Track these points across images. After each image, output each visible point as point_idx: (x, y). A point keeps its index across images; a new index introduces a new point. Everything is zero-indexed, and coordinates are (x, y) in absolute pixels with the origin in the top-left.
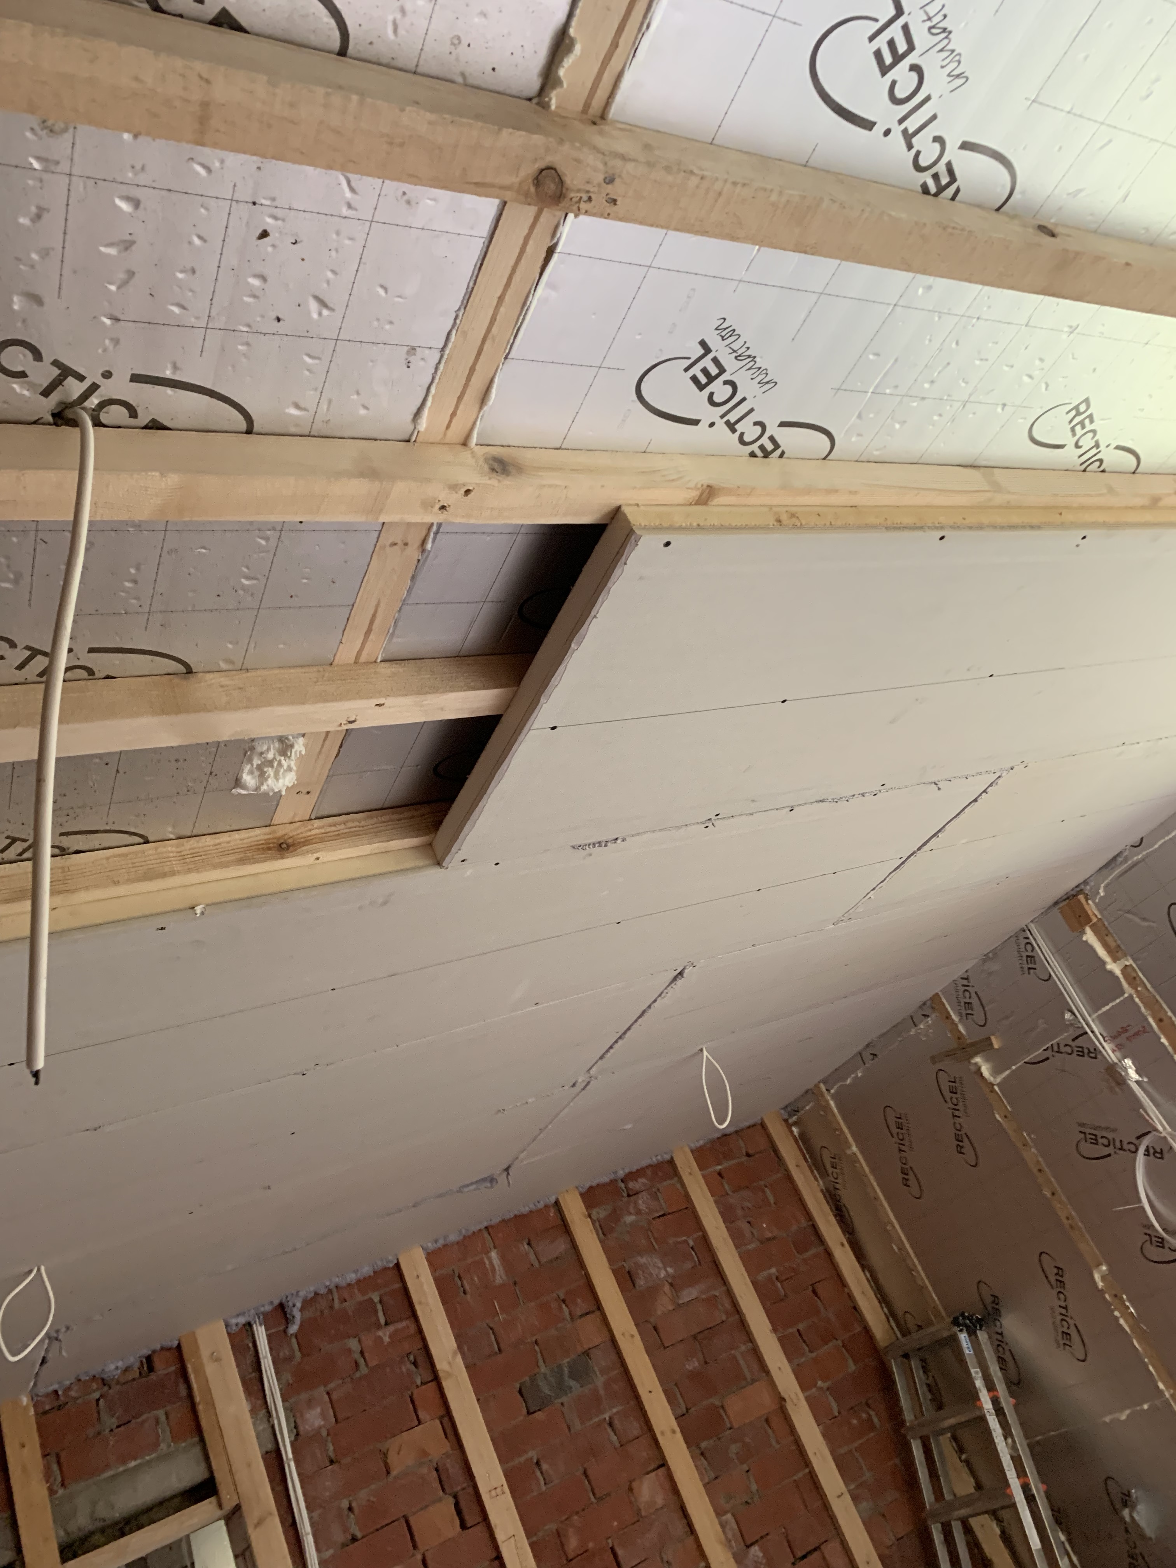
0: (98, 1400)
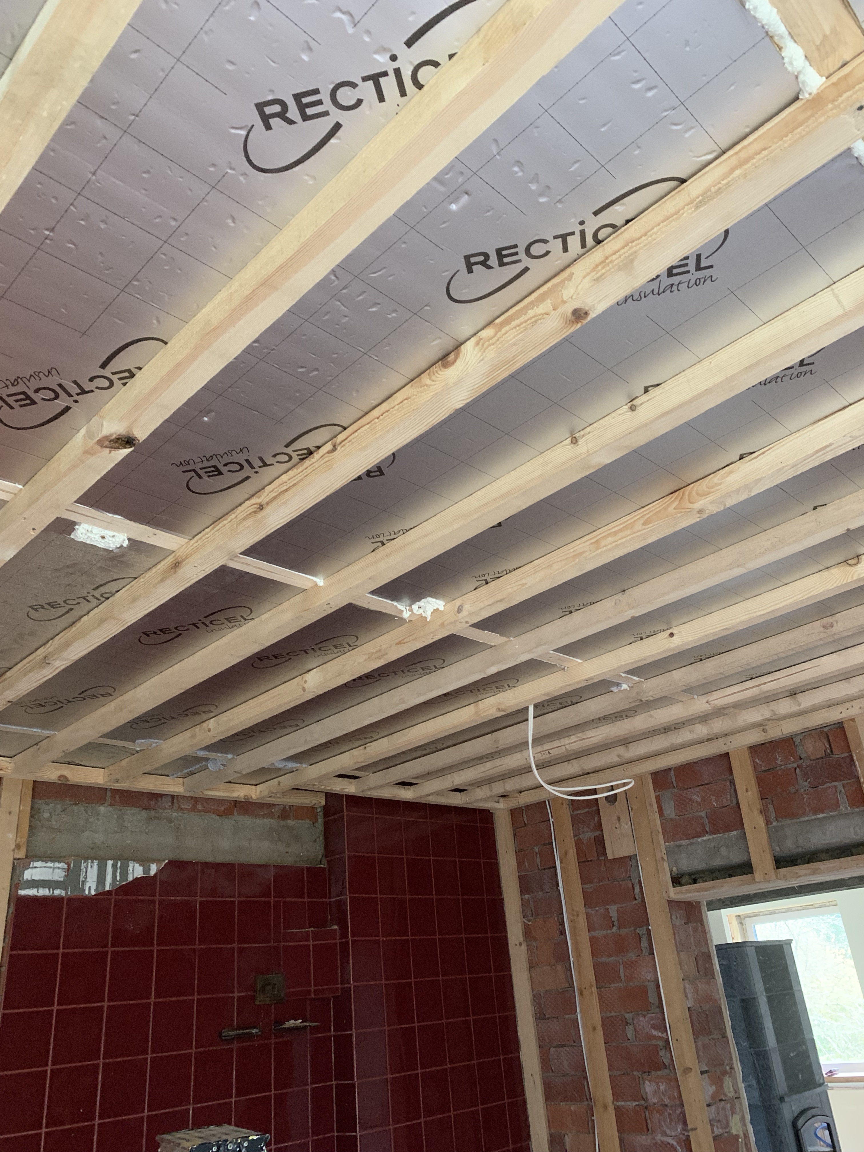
0: (795, 769)
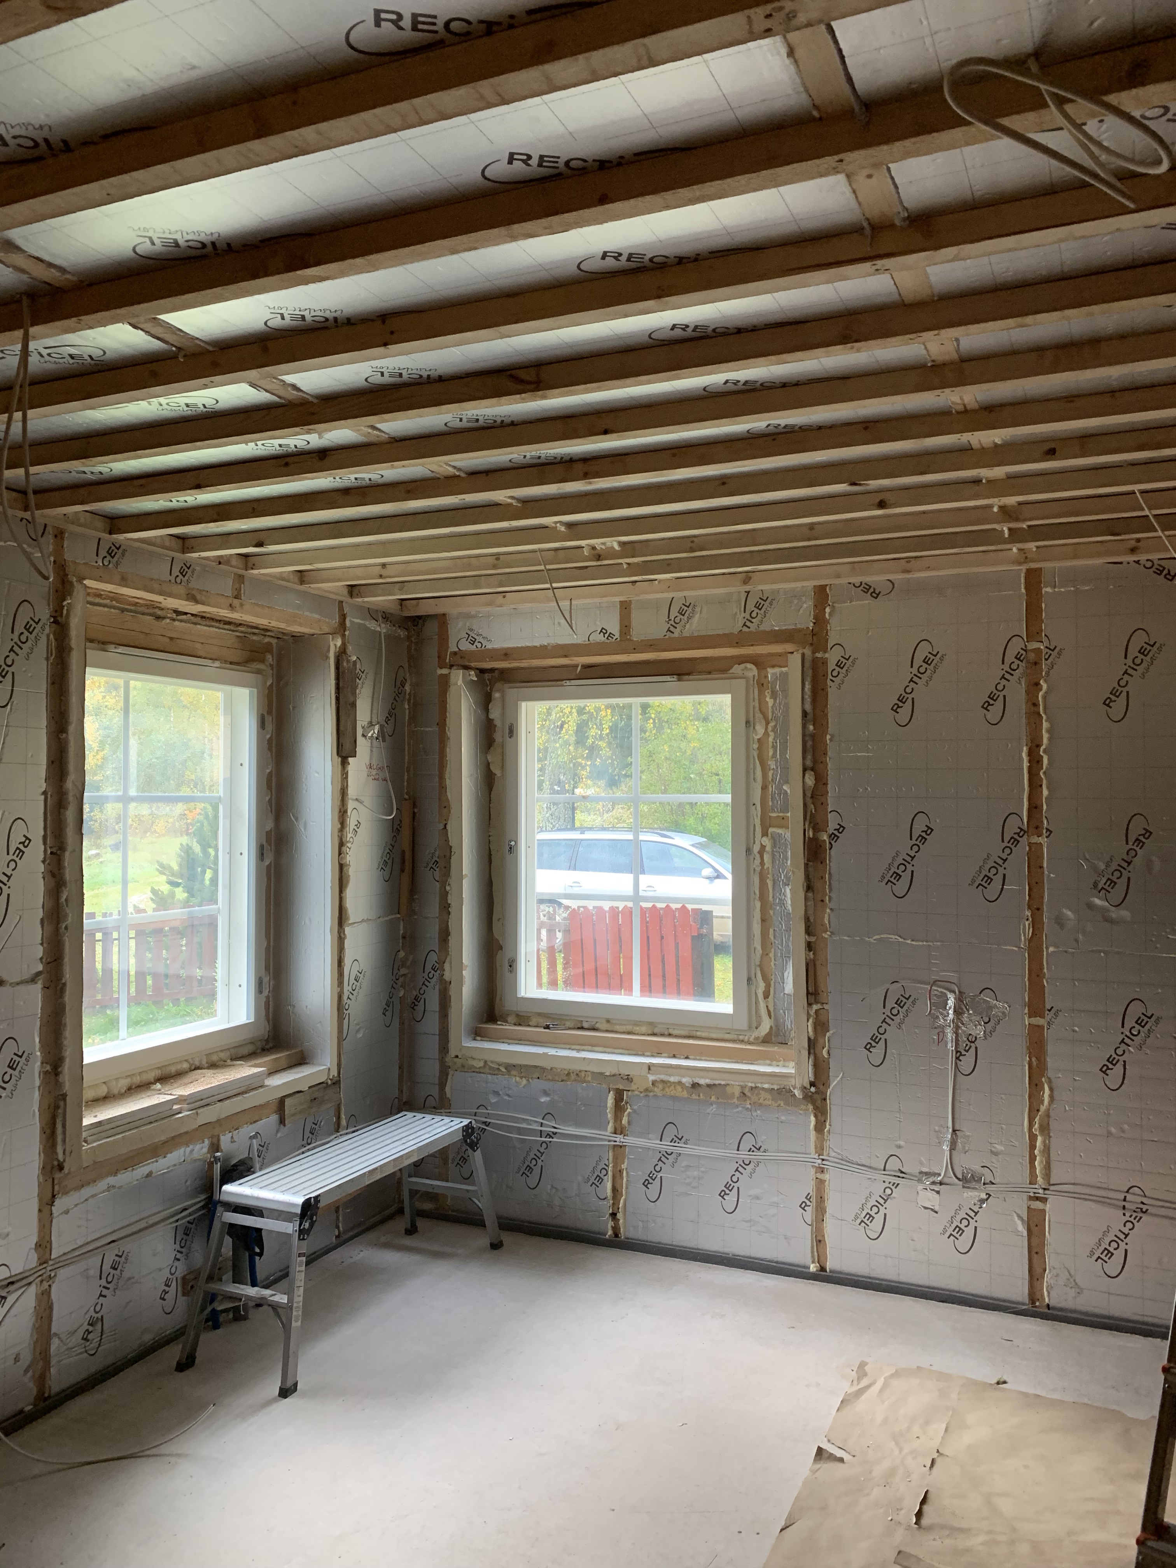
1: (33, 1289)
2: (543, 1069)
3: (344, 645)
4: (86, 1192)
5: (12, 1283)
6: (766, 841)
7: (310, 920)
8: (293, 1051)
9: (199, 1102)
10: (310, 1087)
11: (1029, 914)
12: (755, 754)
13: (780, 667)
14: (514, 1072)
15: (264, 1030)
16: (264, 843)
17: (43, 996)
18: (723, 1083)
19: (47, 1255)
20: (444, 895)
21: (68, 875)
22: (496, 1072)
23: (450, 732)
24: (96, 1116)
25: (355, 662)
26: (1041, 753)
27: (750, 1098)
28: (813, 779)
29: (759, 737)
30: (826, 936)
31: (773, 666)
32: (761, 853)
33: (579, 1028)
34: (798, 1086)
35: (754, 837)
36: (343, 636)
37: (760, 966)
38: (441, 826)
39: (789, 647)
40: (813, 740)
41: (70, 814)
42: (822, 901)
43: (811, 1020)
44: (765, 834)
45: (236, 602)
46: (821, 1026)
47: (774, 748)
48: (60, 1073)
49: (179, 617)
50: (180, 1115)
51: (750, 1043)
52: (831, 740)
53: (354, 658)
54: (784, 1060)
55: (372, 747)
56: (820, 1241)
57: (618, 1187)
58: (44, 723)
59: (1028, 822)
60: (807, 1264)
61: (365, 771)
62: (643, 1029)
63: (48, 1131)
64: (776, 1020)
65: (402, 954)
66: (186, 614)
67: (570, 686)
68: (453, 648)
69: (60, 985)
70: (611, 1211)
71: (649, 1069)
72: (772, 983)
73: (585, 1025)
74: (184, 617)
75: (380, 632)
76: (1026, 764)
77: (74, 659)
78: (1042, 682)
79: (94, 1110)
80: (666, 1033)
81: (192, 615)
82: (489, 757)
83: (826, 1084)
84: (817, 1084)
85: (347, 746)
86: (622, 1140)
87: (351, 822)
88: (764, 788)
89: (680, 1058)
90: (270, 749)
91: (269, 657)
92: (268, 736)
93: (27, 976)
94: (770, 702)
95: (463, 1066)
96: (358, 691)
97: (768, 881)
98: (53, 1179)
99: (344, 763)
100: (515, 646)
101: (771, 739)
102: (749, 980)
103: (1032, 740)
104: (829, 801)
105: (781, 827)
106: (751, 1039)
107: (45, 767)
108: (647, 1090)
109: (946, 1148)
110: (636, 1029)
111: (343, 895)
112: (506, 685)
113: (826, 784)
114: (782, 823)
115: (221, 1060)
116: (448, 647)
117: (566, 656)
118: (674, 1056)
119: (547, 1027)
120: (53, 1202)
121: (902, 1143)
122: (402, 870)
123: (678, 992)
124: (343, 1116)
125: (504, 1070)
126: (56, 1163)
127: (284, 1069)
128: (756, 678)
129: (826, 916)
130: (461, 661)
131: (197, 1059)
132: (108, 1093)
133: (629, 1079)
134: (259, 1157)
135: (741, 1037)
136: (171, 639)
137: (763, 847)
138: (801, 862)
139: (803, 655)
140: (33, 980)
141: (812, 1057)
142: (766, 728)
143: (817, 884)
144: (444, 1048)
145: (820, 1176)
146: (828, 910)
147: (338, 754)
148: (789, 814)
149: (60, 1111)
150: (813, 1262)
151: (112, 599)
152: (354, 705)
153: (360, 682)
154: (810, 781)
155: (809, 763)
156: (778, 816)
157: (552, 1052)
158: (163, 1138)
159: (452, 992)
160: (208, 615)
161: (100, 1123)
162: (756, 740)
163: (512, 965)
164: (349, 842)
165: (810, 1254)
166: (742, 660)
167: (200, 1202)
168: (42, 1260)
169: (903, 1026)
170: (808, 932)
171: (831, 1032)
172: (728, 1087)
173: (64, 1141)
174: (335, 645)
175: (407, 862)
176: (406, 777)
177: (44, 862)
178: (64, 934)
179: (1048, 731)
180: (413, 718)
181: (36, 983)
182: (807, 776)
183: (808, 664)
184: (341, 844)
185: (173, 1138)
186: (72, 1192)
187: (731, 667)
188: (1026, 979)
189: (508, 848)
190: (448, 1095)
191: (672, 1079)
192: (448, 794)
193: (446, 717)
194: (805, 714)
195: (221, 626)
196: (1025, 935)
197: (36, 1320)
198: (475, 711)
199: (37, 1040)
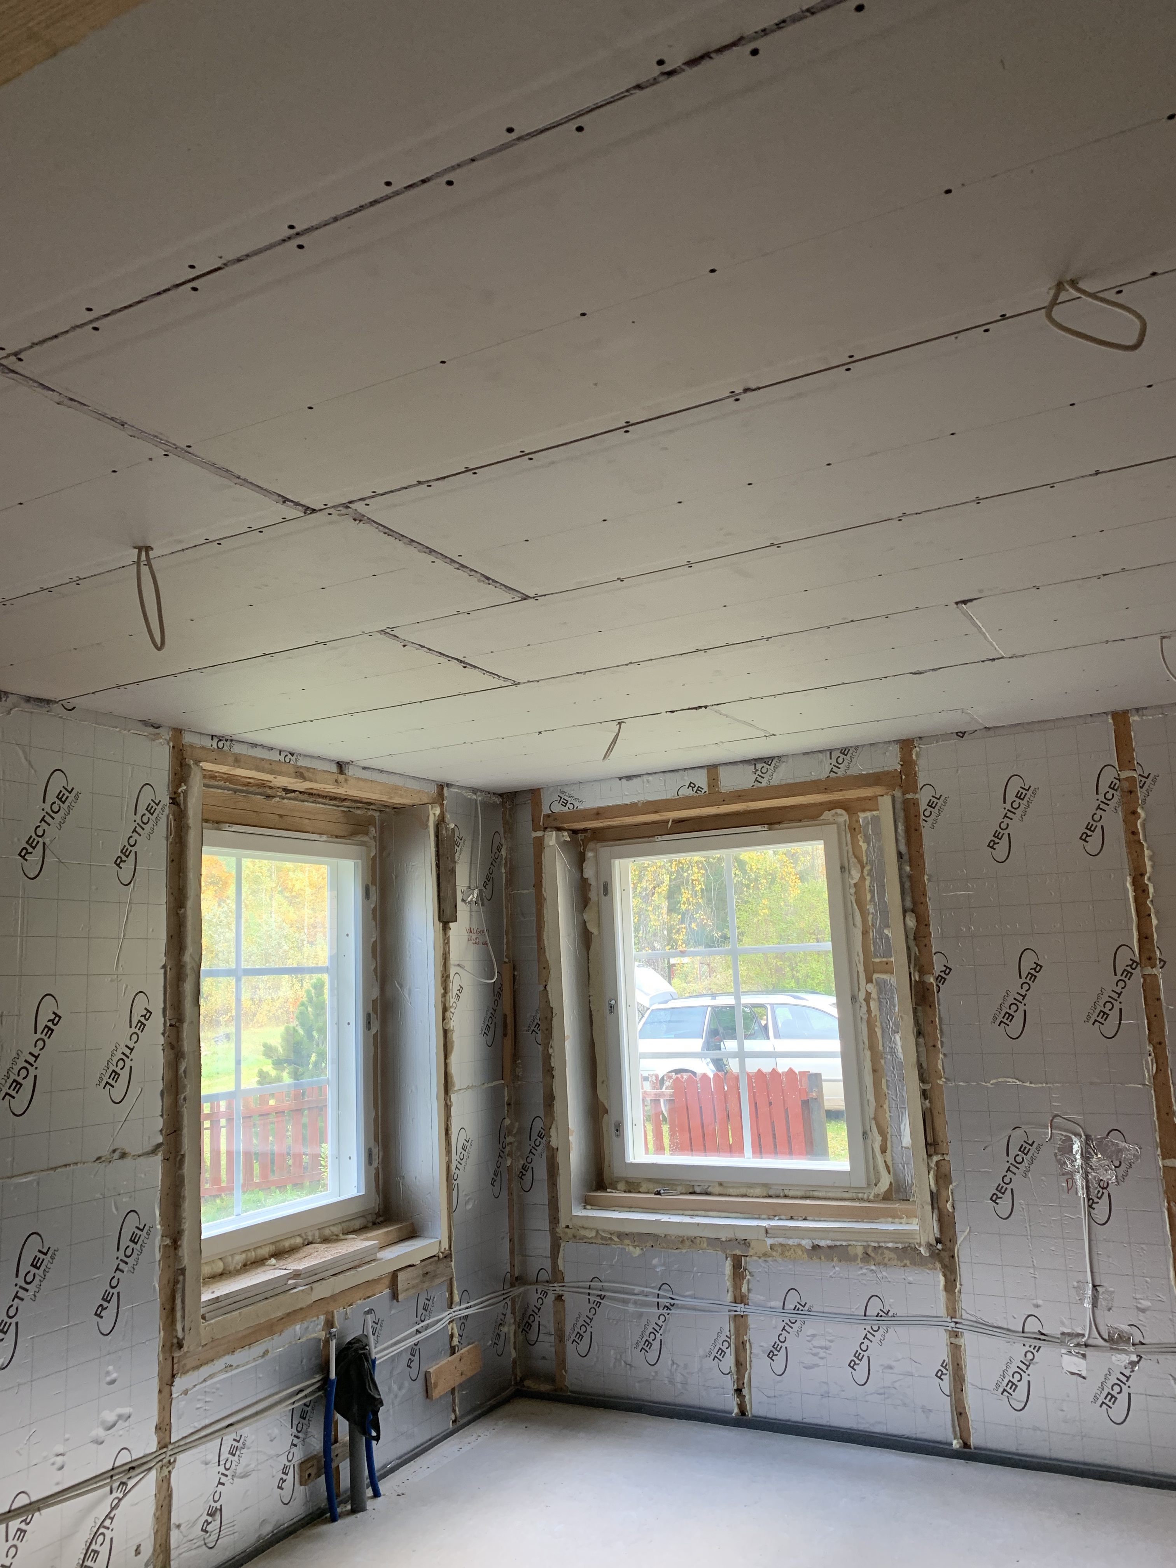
1: (153, 1473)
2: (655, 1235)
3: (442, 814)
4: (205, 1371)
5: (133, 1468)
6: (871, 988)
7: (417, 1088)
8: (404, 1224)
9: (314, 1276)
10: (422, 1261)
11: (1151, 1049)
12: (853, 898)
13: (871, 810)
14: (626, 1241)
15: (374, 1203)
16: (371, 1012)
17: (163, 1168)
18: (844, 1243)
19: (167, 1440)
20: (547, 1057)
21: (186, 1047)
22: (609, 1242)
23: (547, 893)
24: (213, 1292)
25: (453, 829)
26: (1146, 882)
27: (874, 1259)
28: (914, 921)
29: (855, 881)
30: (941, 1083)
31: (864, 811)
32: (867, 1000)
33: (691, 1193)
34: (923, 1243)
35: (859, 984)
36: (442, 805)
37: (875, 1118)
38: (542, 988)
39: (878, 790)
40: (911, 881)
41: (188, 987)
42: (934, 1046)
43: (932, 1173)
44: (869, 980)
45: (341, 778)
46: (943, 1177)
47: (872, 891)
48: (180, 1246)
49: (288, 795)
50: (295, 1290)
51: (869, 1201)
52: (929, 880)
53: (452, 826)
54: (907, 1217)
55: (471, 911)
56: (961, 1414)
57: (742, 1359)
58: (164, 899)
59: (1140, 953)
60: (949, 1441)
61: (465, 935)
62: (758, 1191)
63: (168, 1307)
64: (895, 1175)
65: (507, 1122)
66: (294, 791)
67: (661, 841)
68: (546, 811)
69: (179, 1157)
70: (736, 1387)
71: (767, 1232)
72: (889, 1136)
73: (698, 1190)
74: (293, 795)
75: (476, 800)
76: (1131, 894)
77: (192, 837)
78: (1139, 810)
79: (211, 1287)
80: (781, 1195)
81: (300, 792)
82: (585, 916)
83: (953, 1240)
84: (943, 1240)
85: (448, 911)
86: (743, 1309)
87: (454, 987)
88: (865, 933)
89: (797, 1220)
90: (374, 918)
91: (372, 829)
92: (373, 906)
93: (149, 1148)
94: (864, 846)
95: (575, 1237)
96: (456, 858)
97: (876, 1029)
98: (173, 1358)
99: (445, 928)
100: (606, 805)
101: (867, 883)
102: (864, 1134)
103: (1135, 869)
104: (933, 943)
105: (886, 972)
106: (871, 1197)
107: (164, 941)
108: (765, 1255)
109: (1087, 1305)
110: (751, 1191)
111: (448, 1061)
112: (599, 845)
113: (927, 925)
114: (887, 968)
115: (333, 1234)
116: (541, 811)
117: (656, 812)
118: (792, 1218)
119: (658, 1193)
120: (173, 1382)
121: (1040, 1302)
122: (505, 1035)
123: (790, 1152)
124: (456, 1292)
125: (616, 1239)
126: (175, 1341)
127: (396, 1243)
128: (848, 823)
129: (940, 1062)
130: (554, 823)
131: (310, 1234)
132: (224, 1269)
133: (746, 1243)
134: (374, 1334)
135: (860, 1195)
136: (281, 816)
137: (868, 994)
138: (909, 1005)
139: (893, 797)
140: (154, 1151)
141: (936, 1211)
142: (862, 872)
143: (928, 1029)
144: (554, 1219)
145: (953, 1340)
146: (941, 1056)
147: (439, 920)
148: (893, 959)
149: (179, 1286)
150: (955, 1438)
151: (226, 780)
152: (453, 871)
153: (459, 849)
154: (911, 922)
155: (909, 904)
156: (880, 962)
157: (664, 1218)
158: (279, 1314)
159: (560, 1158)
160: (315, 792)
161: (217, 1300)
162: (852, 885)
163: (619, 1128)
164: (451, 1007)
165: (951, 1429)
166: (832, 806)
167: (314, 1384)
168: (162, 1444)
169: (1029, 1174)
170: (922, 1080)
171: (954, 1184)
172: (850, 1248)
173: (183, 1317)
174: (434, 814)
175: (509, 1027)
176: (505, 941)
177: (163, 1034)
178: (183, 1105)
179: (1151, 859)
180: (510, 882)
181: (156, 1155)
182: (907, 918)
183: (899, 806)
184: (445, 1010)
185: (288, 1314)
186: (190, 1372)
187: (821, 815)
188: (1155, 1118)
189: (608, 1008)
190: (561, 1268)
191: (791, 1242)
192: (547, 954)
193: (542, 877)
194: (900, 855)
195: (327, 801)
196: (1148, 1072)
197: (157, 1509)
198: (570, 871)
199: (158, 1213)
